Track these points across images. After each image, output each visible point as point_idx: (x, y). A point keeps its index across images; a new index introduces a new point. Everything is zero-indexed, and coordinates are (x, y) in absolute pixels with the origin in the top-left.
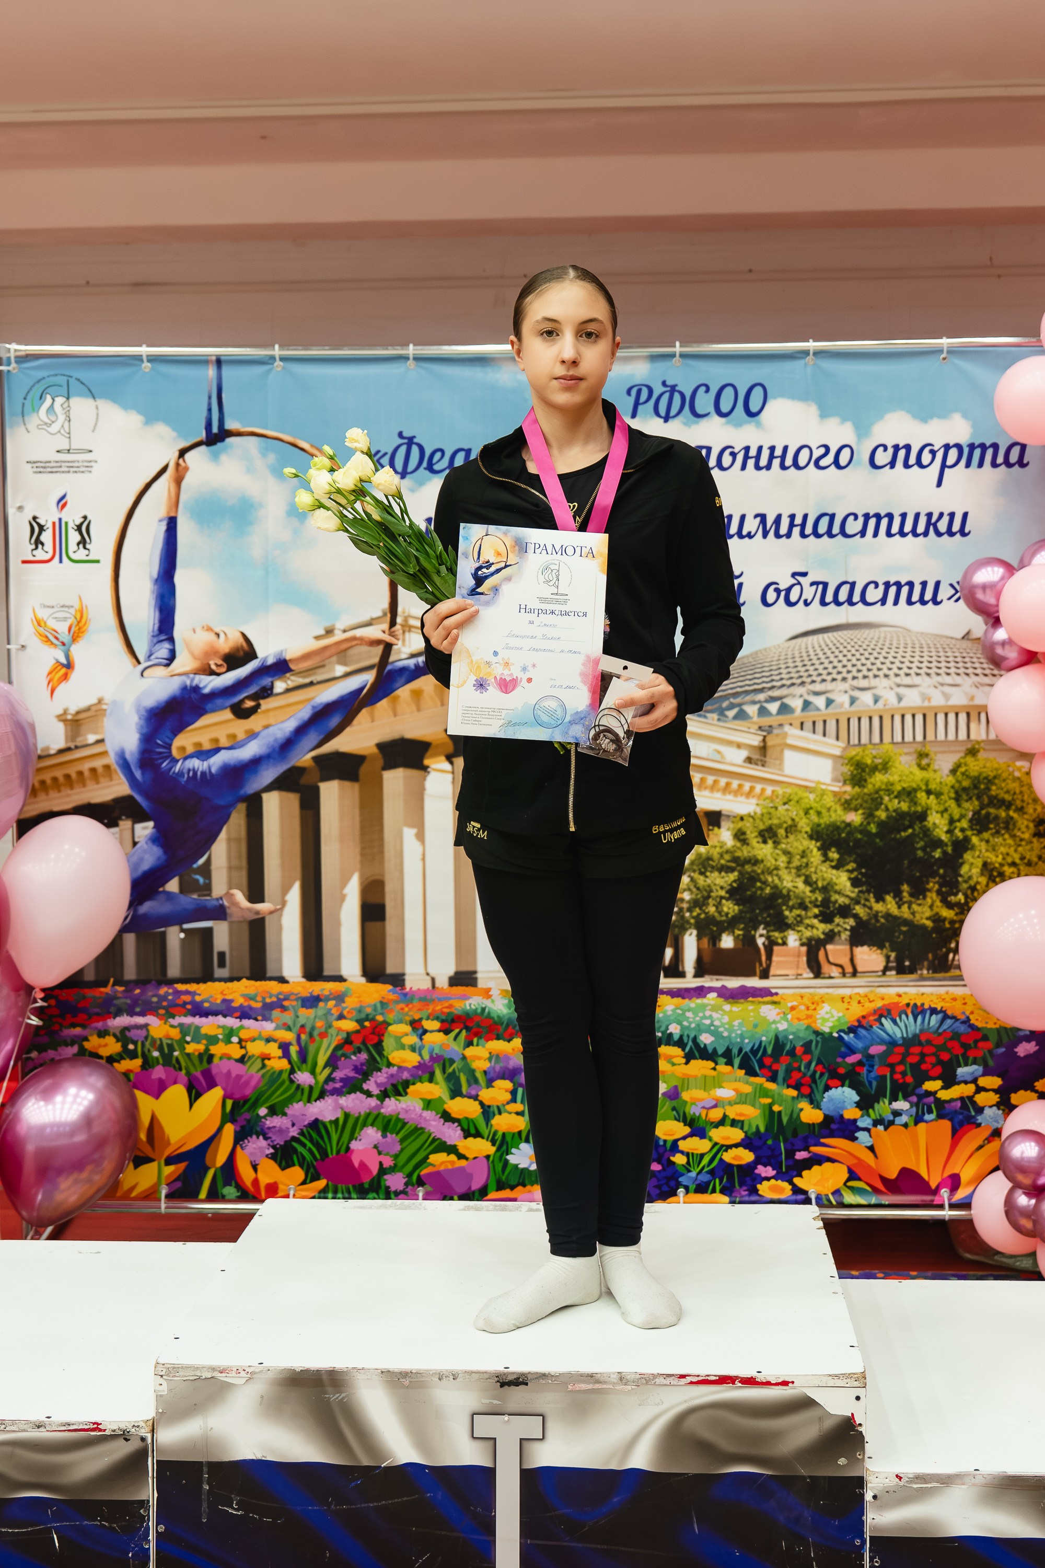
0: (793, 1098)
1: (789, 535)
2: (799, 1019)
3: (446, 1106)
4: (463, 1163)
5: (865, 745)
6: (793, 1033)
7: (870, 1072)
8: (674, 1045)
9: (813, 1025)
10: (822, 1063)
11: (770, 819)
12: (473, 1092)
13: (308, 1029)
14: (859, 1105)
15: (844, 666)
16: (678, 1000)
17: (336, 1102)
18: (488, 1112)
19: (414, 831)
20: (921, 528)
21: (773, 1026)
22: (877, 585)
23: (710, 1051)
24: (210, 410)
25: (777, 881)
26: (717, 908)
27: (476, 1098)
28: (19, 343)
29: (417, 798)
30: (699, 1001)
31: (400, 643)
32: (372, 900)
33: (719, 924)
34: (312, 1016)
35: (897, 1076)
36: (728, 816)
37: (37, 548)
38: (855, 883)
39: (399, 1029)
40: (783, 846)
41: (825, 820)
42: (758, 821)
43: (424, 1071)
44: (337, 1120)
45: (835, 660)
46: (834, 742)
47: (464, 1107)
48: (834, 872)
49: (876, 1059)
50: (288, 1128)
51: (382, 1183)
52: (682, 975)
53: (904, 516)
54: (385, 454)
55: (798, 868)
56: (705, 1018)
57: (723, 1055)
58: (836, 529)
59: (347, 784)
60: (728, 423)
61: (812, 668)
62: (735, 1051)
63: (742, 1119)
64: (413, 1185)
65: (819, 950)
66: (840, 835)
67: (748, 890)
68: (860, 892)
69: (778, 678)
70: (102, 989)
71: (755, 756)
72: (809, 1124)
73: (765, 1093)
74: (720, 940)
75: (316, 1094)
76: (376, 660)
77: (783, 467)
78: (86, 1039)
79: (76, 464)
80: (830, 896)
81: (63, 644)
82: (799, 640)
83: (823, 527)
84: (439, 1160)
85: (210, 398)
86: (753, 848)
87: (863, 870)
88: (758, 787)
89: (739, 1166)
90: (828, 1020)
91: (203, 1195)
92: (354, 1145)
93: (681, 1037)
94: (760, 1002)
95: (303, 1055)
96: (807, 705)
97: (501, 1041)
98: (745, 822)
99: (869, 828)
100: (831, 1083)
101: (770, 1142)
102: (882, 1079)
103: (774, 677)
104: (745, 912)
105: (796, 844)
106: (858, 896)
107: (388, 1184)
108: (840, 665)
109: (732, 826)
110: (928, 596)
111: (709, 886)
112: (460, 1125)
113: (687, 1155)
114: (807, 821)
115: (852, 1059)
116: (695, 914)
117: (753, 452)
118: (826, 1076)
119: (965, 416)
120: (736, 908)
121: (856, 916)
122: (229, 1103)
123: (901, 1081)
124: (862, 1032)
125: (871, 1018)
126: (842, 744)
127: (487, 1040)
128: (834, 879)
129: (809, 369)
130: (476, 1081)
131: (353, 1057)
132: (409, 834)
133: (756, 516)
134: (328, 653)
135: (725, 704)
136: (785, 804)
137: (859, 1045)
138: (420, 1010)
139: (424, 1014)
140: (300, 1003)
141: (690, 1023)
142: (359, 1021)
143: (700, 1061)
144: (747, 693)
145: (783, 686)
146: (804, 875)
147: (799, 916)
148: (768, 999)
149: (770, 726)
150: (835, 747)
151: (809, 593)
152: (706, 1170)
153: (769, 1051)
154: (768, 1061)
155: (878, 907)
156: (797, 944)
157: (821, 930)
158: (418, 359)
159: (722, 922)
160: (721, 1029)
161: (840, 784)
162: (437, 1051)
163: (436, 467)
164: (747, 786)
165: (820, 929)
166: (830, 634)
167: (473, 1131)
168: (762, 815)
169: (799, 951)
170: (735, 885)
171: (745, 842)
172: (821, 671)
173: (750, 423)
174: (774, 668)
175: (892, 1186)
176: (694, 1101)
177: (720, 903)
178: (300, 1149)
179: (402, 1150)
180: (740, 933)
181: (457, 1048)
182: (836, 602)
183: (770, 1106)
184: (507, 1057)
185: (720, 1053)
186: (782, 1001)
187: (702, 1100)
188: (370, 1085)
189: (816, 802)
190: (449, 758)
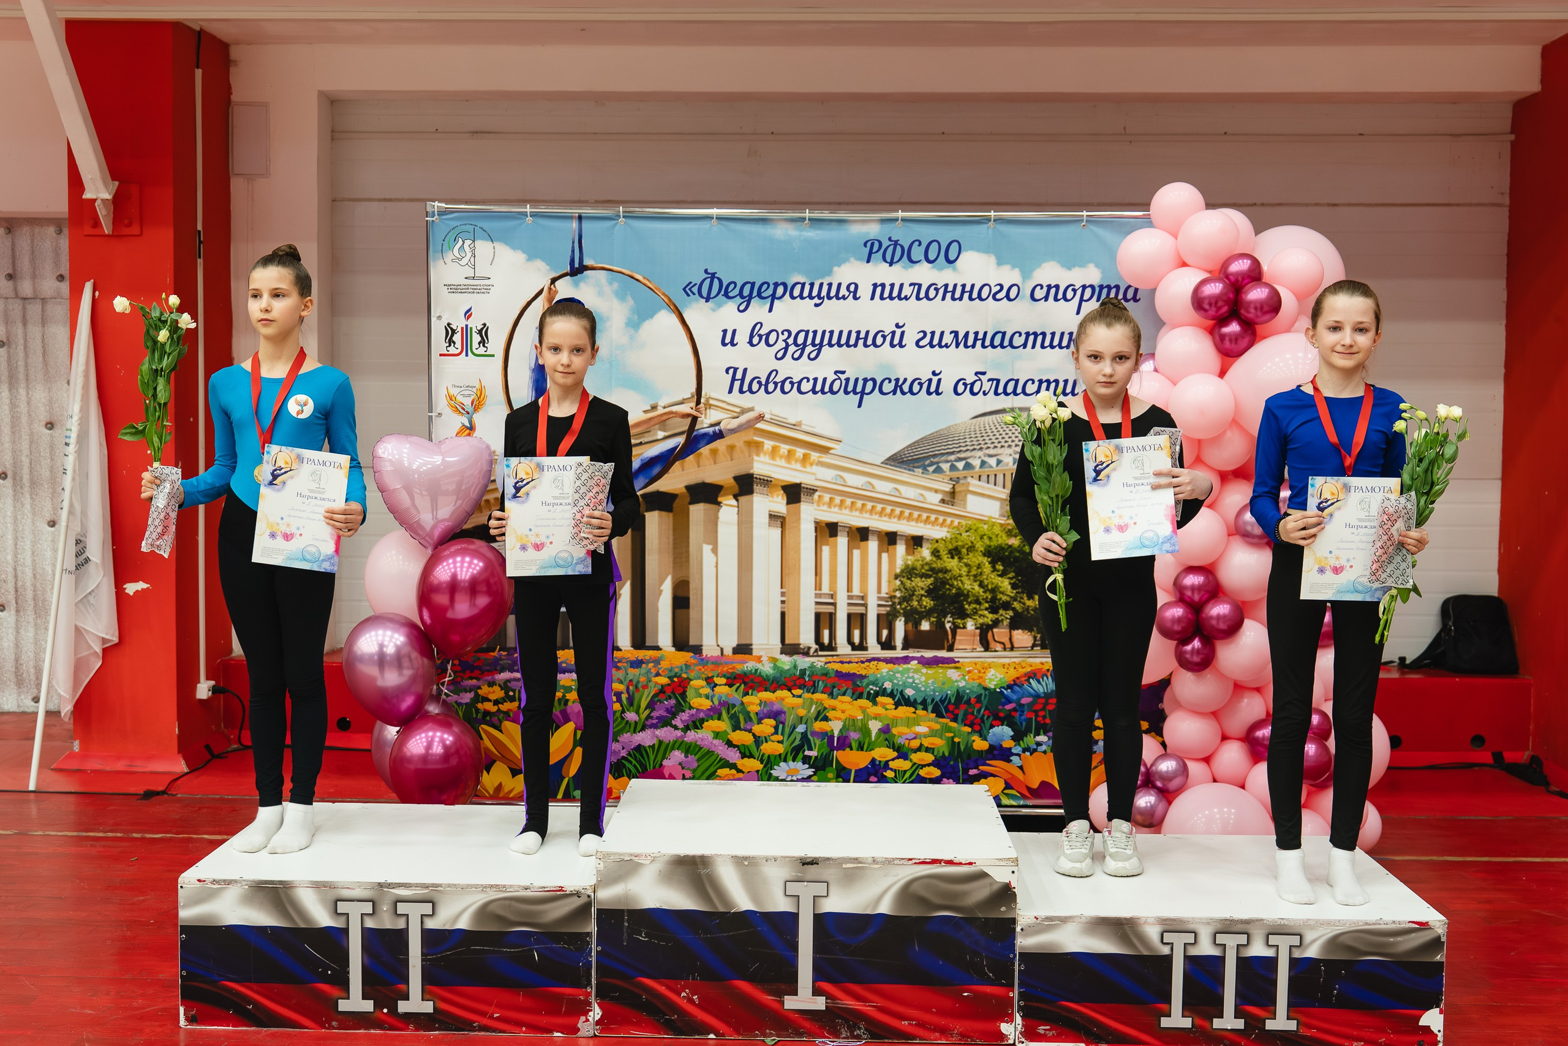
0: (969, 733)
1: (973, 346)
2: (973, 680)
3: (729, 736)
4: (740, 775)
6: (969, 689)
7: (1021, 715)
8: (887, 697)
9: (983, 683)
10: (988, 710)
11: (956, 542)
12: (748, 727)
13: (634, 683)
14: (1013, 738)
15: (1010, 437)
16: (890, 666)
17: (654, 733)
18: (758, 741)
19: (711, 547)
20: (1065, 343)
21: (956, 684)
22: (1033, 382)
23: (912, 700)
24: (573, 251)
25: (960, 585)
26: (919, 602)
27: (750, 731)
28: (440, 201)
29: (714, 523)
30: (905, 666)
31: (703, 416)
32: (680, 594)
33: (919, 613)
34: (638, 674)
35: (1040, 719)
36: (928, 540)
37: (450, 345)
38: (1014, 586)
39: (697, 683)
40: (965, 560)
41: (994, 543)
42: (948, 543)
43: (715, 712)
44: (654, 744)
45: (1004, 433)
46: (1000, 488)
47: (742, 737)
48: (1000, 579)
49: (1026, 707)
50: (620, 751)
52: (894, 648)
53: (1053, 334)
54: (696, 284)
55: (975, 576)
56: (909, 677)
57: (921, 704)
58: (1006, 343)
59: (664, 513)
60: (933, 267)
61: (988, 438)
62: (929, 701)
63: (933, 747)
65: (988, 632)
66: (1004, 553)
67: (940, 590)
68: (1017, 593)
69: (964, 444)
70: (491, 654)
71: (947, 499)
72: (978, 751)
73: (949, 730)
74: (921, 625)
75: (639, 728)
76: (686, 428)
77: (971, 299)
78: (480, 688)
79: (479, 287)
80: (997, 595)
81: (468, 413)
82: (979, 419)
83: (997, 342)
84: (724, 773)
85: (573, 243)
86: (944, 562)
88: (949, 520)
90: (993, 680)
91: (560, 796)
92: (665, 762)
93: (892, 690)
94: (947, 667)
95: (631, 700)
96: (983, 463)
97: (768, 693)
98: (939, 544)
99: (1024, 549)
100: (994, 723)
101: (952, 763)
102: (1029, 721)
103: (961, 444)
104: (939, 606)
105: (974, 559)
106: (1016, 595)
108: (1007, 436)
109: (930, 546)
110: (1069, 390)
111: (913, 587)
112: (739, 749)
113: (895, 771)
114: (982, 544)
115: (1009, 707)
116: (903, 606)
117: (950, 288)
118: (991, 718)
119: (1097, 266)
120: (932, 602)
121: (1014, 609)
122: (579, 733)
123: (1042, 722)
124: (1017, 688)
125: (1023, 679)
127: (758, 692)
128: (1000, 584)
129: (990, 231)
130: (751, 719)
131: (666, 703)
132: (707, 549)
133: (951, 333)
134: (652, 423)
135: (927, 462)
136: (967, 531)
137: (1014, 697)
138: (712, 670)
139: (715, 673)
140: (629, 664)
141: (899, 681)
142: (670, 678)
143: (905, 707)
144: (943, 454)
145: (968, 450)
146: (979, 580)
147: (975, 608)
148: (953, 665)
149: (958, 478)
151: (987, 386)
152: (907, 781)
153: (953, 701)
154: (951, 708)
155: (1029, 603)
156: (973, 627)
157: (989, 619)
158: (720, 218)
159: (922, 612)
160: (919, 686)
161: (1005, 519)
162: (723, 698)
163: (731, 294)
164: (941, 519)
165: (989, 617)
167: (748, 754)
168: (951, 539)
169: (975, 633)
170: (931, 587)
171: (939, 557)
172: (994, 440)
173: (949, 268)
174: (962, 437)
175: (1035, 793)
176: (901, 734)
177: (921, 599)
178: (628, 765)
179: (698, 766)
180: (935, 620)
181: (737, 697)
182: (1006, 393)
183: (953, 738)
184: (772, 704)
185: (919, 702)
186: (962, 667)
187: (906, 734)
188: (677, 722)
189: (989, 531)
190: (736, 497)
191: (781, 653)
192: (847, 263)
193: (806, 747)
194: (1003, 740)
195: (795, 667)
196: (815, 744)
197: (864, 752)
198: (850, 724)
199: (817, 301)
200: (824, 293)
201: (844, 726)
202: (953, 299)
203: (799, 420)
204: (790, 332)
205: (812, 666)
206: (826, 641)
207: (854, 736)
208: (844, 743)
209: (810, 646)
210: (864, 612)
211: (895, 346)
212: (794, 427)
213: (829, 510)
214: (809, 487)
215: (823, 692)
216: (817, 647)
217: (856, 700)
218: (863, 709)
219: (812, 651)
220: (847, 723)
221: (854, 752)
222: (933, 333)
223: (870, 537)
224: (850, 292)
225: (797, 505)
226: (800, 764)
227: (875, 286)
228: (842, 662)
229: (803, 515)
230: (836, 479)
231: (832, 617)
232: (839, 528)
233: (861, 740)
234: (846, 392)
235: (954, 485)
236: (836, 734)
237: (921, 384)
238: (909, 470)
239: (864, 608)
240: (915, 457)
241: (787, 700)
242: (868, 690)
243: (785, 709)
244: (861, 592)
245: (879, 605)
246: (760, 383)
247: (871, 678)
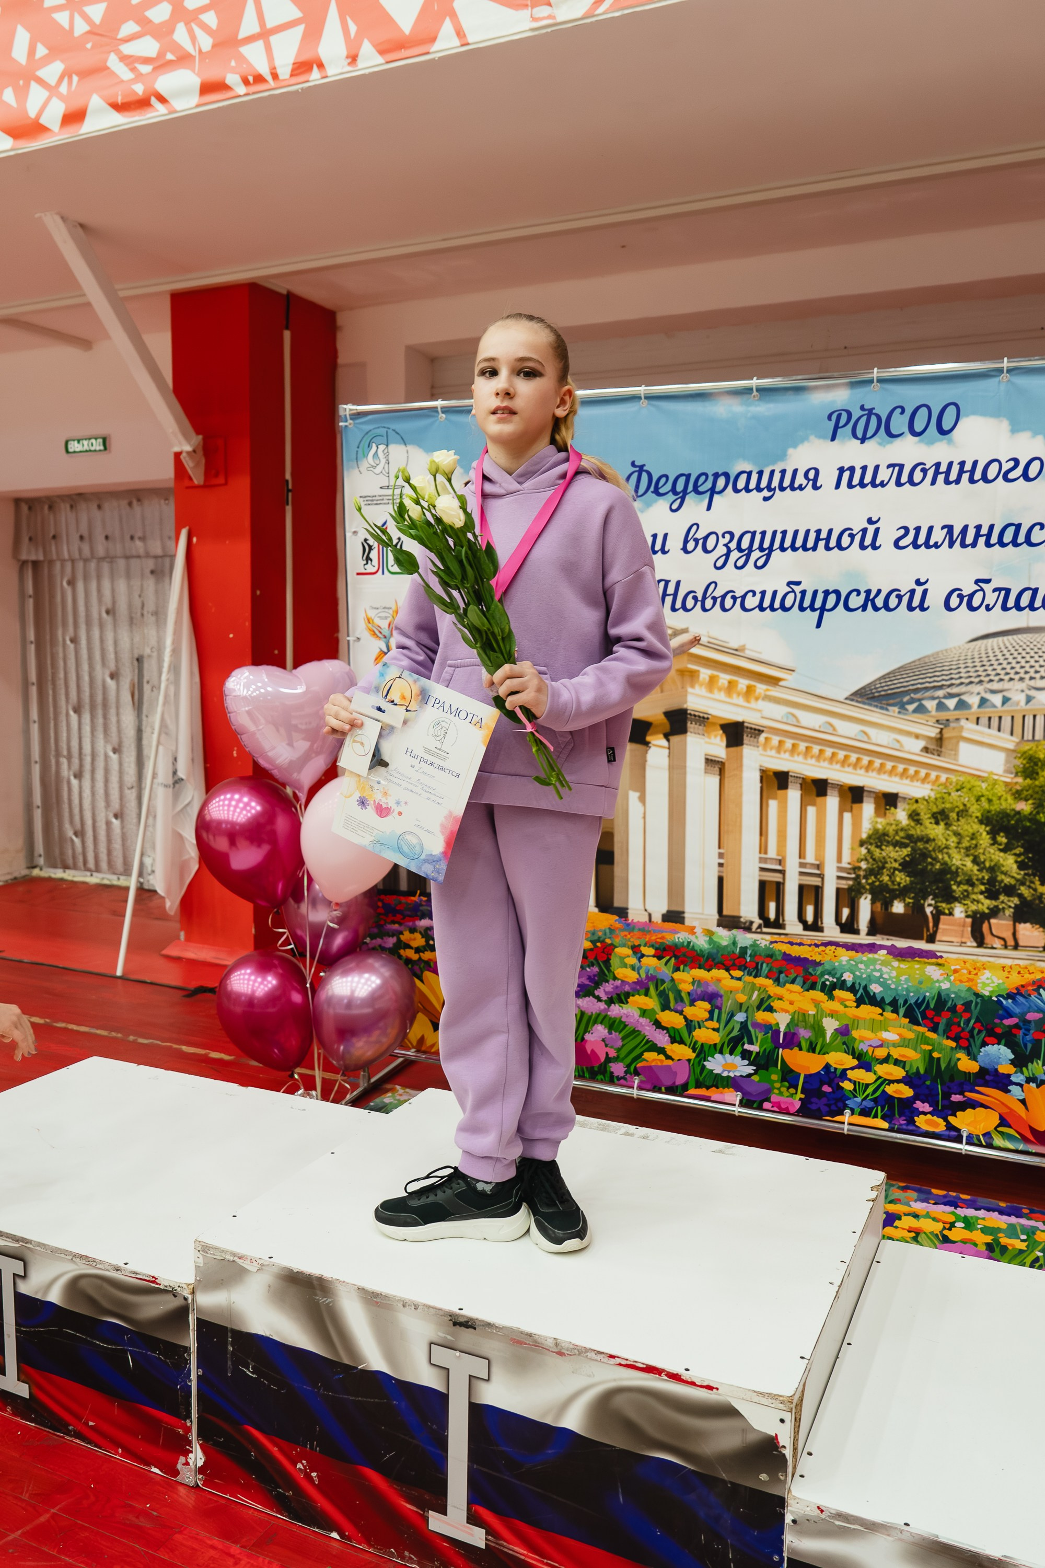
0: (952, 1048)
1: (974, 544)
2: (961, 981)
3: (657, 1016)
4: (670, 1062)
5: (1039, 741)
6: (955, 993)
7: (1026, 1035)
8: (847, 991)
9: (974, 988)
10: (980, 1022)
11: (943, 803)
12: (679, 1008)
14: (1013, 1062)
15: (1022, 667)
16: (852, 953)
18: (690, 1025)
19: (637, 794)
21: (937, 985)
23: (879, 1000)
25: (946, 858)
26: (890, 877)
27: (681, 1013)
28: (353, 404)
29: (641, 766)
30: (871, 956)
33: (892, 892)
36: (905, 798)
37: (367, 563)
38: (1021, 866)
39: (623, 951)
40: (955, 828)
41: (995, 807)
42: (931, 804)
43: (641, 986)
45: (1014, 662)
46: (1008, 736)
47: (671, 1019)
48: (1002, 854)
49: (1033, 1025)
51: (608, 1069)
52: (856, 932)
55: (968, 849)
56: (875, 970)
57: (890, 1004)
58: (1021, 539)
60: (920, 441)
61: (991, 668)
62: (901, 1002)
63: (904, 1060)
64: (631, 1074)
65: (983, 922)
66: (1009, 821)
67: (920, 865)
68: (1025, 874)
69: (957, 676)
70: (412, 898)
71: (931, 747)
72: (965, 1072)
73: (926, 1041)
74: (892, 906)
77: (972, 481)
78: (402, 933)
80: (997, 876)
82: (979, 642)
83: (1008, 537)
84: (651, 1056)
86: (926, 828)
87: (1030, 855)
88: (933, 774)
89: (898, 1099)
90: (988, 985)
92: (588, 1037)
93: (853, 984)
94: (925, 963)
96: (983, 702)
97: (702, 970)
98: (919, 805)
99: (1038, 817)
100: (988, 1040)
101: (928, 1083)
102: (1036, 1044)
103: (953, 676)
104: (917, 884)
105: (966, 827)
106: (1024, 878)
107: (612, 1070)
109: (907, 807)
111: (884, 858)
112: (668, 1032)
113: (855, 1083)
114: (978, 807)
115: (1008, 1022)
116: (870, 881)
117: (943, 468)
118: (984, 1033)
120: (908, 879)
121: (1020, 896)
124: (1021, 999)
125: (1030, 988)
126: (1016, 739)
127: (691, 968)
128: (1001, 860)
129: (1003, 387)
130: (682, 1000)
131: (588, 969)
132: (633, 796)
133: (943, 528)
135: (906, 699)
136: (957, 790)
137: (1017, 1010)
138: (639, 938)
141: (862, 974)
142: (593, 942)
143: (869, 1006)
144: (927, 689)
145: (962, 683)
146: (972, 855)
147: (966, 891)
148: (934, 960)
149: (948, 720)
150: (1010, 742)
151: (991, 598)
152: (870, 1098)
153: (932, 1006)
154: (930, 1014)
155: (1043, 889)
156: (963, 915)
157: (986, 906)
158: (650, 397)
159: (894, 890)
160: (889, 982)
161: (1012, 776)
162: (651, 972)
163: (662, 491)
164: (923, 772)
165: (986, 904)
166: (1010, 637)
167: (678, 1039)
168: (936, 799)
169: (965, 922)
170: (907, 859)
171: (918, 822)
172: (999, 671)
173: (941, 440)
174: (954, 667)
175: (1041, 1137)
176: (863, 1039)
177: (894, 872)
179: (623, 1046)
180: (911, 901)
181: (667, 972)
182: (1018, 607)
183: (931, 1052)
184: (707, 984)
185: (887, 1002)
186: (946, 964)
187: (870, 1039)
188: (600, 992)
189: (988, 791)
190: (667, 736)
191: (719, 925)
192: (806, 444)
193: (745, 1040)
194: (998, 1064)
195: (734, 943)
196: (757, 1038)
197: (815, 1055)
198: (799, 1018)
199: (766, 493)
200: (775, 483)
201: (792, 1020)
202: (947, 482)
203: (742, 643)
204: (732, 535)
205: (755, 945)
206: (772, 915)
207: (805, 1035)
208: (791, 1040)
209: (753, 920)
210: (820, 884)
211: (866, 547)
212: (736, 652)
213: (777, 755)
214: (753, 726)
215: (768, 977)
216: (761, 922)
217: (808, 990)
218: (816, 1003)
219: (754, 927)
220: (796, 1017)
221: (804, 1053)
222: (918, 529)
223: (829, 792)
224: (809, 480)
225: (739, 748)
226: (739, 1058)
227: (841, 470)
228: (791, 944)
229: (746, 761)
230: (787, 718)
231: (779, 888)
232: (790, 779)
233: (813, 1039)
234: (802, 609)
235: (942, 729)
236: (782, 1029)
237: (900, 597)
238: (882, 708)
239: (820, 879)
240: (889, 692)
241: (724, 982)
242: (823, 980)
243: (722, 992)
244: (816, 860)
245: (839, 878)
246: (695, 598)
247: (827, 967)
